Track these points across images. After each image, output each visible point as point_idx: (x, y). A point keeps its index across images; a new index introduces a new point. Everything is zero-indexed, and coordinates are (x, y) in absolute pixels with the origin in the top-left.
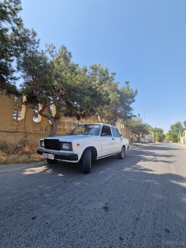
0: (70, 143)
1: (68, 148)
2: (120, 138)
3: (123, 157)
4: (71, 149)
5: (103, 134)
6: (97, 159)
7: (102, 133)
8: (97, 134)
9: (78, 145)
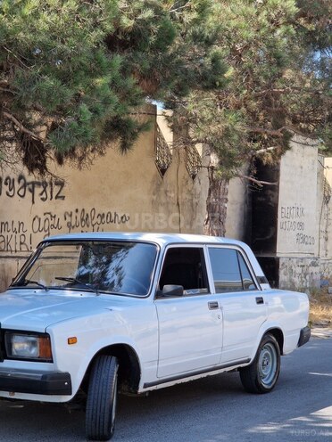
0: (45, 337)
1: (34, 352)
2: (250, 297)
3: (265, 383)
4: (47, 356)
5: (168, 288)
6: (141, 390)
7: (162, 283)
8: (142, 291)
9: (72, 341)
